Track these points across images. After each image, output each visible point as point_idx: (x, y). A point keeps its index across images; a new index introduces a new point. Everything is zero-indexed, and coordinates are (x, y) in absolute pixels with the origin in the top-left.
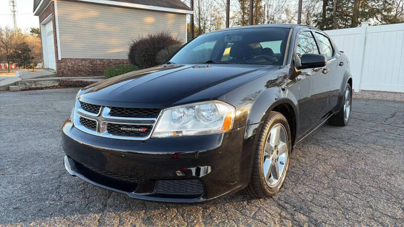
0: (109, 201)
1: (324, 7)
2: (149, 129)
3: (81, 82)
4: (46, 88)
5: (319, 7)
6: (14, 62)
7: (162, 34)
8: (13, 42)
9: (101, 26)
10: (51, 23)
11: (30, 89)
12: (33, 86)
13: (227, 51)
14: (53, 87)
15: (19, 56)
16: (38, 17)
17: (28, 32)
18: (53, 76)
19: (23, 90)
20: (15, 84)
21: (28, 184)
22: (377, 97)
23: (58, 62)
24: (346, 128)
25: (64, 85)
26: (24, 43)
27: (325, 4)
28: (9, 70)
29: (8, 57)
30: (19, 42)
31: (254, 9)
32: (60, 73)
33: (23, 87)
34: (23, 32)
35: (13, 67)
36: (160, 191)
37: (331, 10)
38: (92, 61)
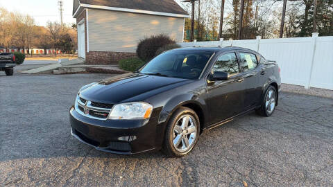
0: (91, 152)
1: (307, 9)
2: (107, 114)
3: (101, 69)
4: (78, 73)
5: (302, 10)
6: (59, 48)
7: (162, 36)
8: (60, 33)
9: (118, 27)
10: (83, 25)
11: (67, 73)
12: (69, 71)
13: (185, 60)
14: (82, 72)
15: (63, 44)
16: (75, 19)
17: (71, 26)
18: (82, 64)
19: (62, 74)
20: (57, 69)
21: (52, 139)
22: (320, 94)
23: (87, 54)
24: (269, 118)
25: (90, 71)
26: (67, 35)
27: (308, 8)
28: (55, 55)
29: (55, 45)
30: (64, 33)
31: (245, 11)
32: (88, 61)
33: (62, 71)
34: (67, 26)
35: (59, 52)
36: (111, 147)
37: (312, 13)
38: (111, 54)
